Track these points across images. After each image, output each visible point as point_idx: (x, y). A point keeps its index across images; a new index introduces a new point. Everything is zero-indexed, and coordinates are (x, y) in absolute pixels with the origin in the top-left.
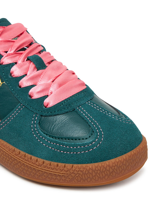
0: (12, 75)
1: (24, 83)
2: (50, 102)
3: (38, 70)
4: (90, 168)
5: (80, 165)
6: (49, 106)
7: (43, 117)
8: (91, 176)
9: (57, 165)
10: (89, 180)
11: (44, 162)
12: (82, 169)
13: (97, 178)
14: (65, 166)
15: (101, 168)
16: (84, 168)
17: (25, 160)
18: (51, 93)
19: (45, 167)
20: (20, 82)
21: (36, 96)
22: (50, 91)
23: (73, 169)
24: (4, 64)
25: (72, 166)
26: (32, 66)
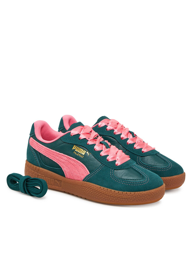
0: (95, 150)
1: (103, 154)
2: (118, 163)
3: (107, 148)
4: (144, 194)
5: (139, 192)
6: (118, 165)
7: (116, 171)
8: (144, 198)
9: (126, 193)
10: (142, 200)
11: (118, 192)
12: (140, 194)
13: (146, 199)
14: (131, 193)
15: (149, 193)
16: (141, 194)
17: (107, 192)
18: (118, 159)
19: (119, 195)
20: (101, 153)
21: (110, 160)
22: (117, 159)
23: (135, 194)
24: (89, 144)
25: (135, 193)
26: (104, 147)
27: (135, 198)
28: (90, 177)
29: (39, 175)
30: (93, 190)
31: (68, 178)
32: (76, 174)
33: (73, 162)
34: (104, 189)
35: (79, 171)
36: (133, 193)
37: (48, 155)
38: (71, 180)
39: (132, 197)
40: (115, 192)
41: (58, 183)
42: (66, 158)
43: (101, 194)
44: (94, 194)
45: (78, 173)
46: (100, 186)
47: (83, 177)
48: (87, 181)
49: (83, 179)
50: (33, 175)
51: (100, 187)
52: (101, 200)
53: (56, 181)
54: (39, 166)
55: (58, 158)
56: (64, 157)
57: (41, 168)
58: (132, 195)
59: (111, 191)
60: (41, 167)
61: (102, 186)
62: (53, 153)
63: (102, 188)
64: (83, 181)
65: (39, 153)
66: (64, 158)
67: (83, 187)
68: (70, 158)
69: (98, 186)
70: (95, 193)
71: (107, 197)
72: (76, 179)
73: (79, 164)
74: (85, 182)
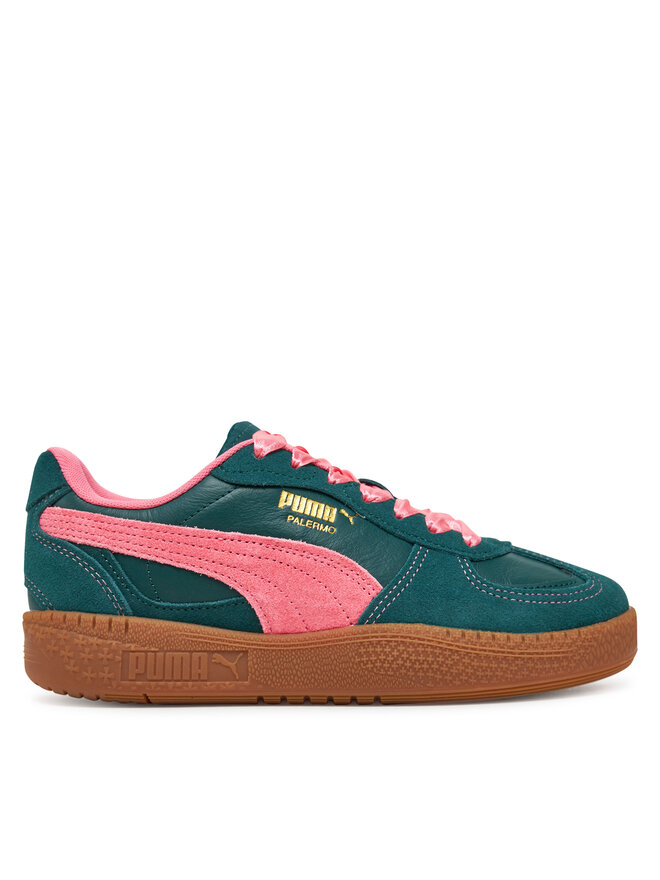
4: (607, 631)
8: (609, 647)
10: (606, 657)
12: (596, 636)
14: (566, 636)
17: (481, 645)
19: (528, 648)
20: (394, 510)
23: (583, 637)
24: (337, 483)
25: (580, 633)
27: (582, 651)
28: (389, 600)
29: (133, 649)
30: (420, 649)
31: (280, 631)
32: (318, 605)
33: (295, 559)
34: (463, 635)
35: (333, 586)
36: (573, 633)
37: (165, 553)
38: (293, 637)
39: (574, 648)
40: (508, 638)
41: (230, 664)
42: (258, 550)
43: (456, 657)
44: (425, 666)
45: (329, 595)
46: (445, 629)
47: (357, 609)
48: (379, 622)
49: (355, 617)
50: (101, 655)
51: (448, 633)
52: (458, 683)
53: (218, 657)
54: (124, 613)
55: (217, 555)
56: (250, 545)
57: (134, 620)
58: (574, 642)
59: (494, 637)
60: (137, 614)
61: (453, 626)
62: (190, 539)
63: (457, 632)
64: (361, 622)
65: (117, 555)
66: (249, 548)
67: (371, 649)
68: (277, 545)
69: (437, 629)
70: (430, 659)
71: (485, 664)
72: (324, 626)
73: (326, 561)
74: (375, 626)
